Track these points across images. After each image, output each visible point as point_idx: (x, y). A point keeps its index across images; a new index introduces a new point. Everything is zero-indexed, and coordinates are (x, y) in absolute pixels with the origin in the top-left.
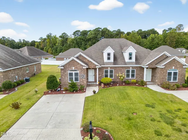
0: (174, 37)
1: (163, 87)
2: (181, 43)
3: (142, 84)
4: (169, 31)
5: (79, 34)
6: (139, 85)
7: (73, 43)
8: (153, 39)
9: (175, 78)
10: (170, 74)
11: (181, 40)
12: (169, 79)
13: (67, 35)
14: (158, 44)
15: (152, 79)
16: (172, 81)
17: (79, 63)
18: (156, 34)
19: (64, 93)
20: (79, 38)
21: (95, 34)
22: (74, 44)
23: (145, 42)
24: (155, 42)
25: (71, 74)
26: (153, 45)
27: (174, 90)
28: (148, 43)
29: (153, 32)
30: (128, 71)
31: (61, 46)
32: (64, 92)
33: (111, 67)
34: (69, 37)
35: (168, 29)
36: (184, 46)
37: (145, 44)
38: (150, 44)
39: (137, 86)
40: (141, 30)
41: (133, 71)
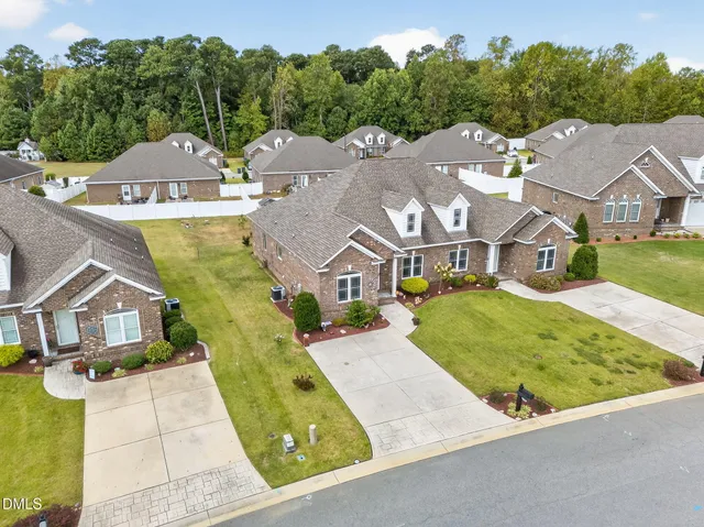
0: (446, 81)
1: (533, 287)
2: (463, 102)
3: (491, 284)
4: (425, 57)
5: (98, 58)
6: (484, 286)
7: (83, 96)
8: (383, 87)
9: (550, 264)
10: (541, 254)
11: (463, 91)
12: (540, 266)
13: (36, 57)
14: (398, 105)
15: (500, 266)
16: (545, 269)
17: (362, 254)
18: (392, 70)
19: (345, 335)
20: (104, 78)
21: (179, 62)
22: (86, 103)
23: (358, 96)
24: (390, 99)
25: (343, 283)
26: (384, 109)
27: (556, 291)
28: (370, 101)
29: (380, 58)
30: (453, 256)
31: (16, 106)
32: (343, 332)
33: (417, 250)
34: (48, 65)
35: (423, 48)
36: (470, 111)
37: (360, 103)
38: (375, 103)
39: (479, 288)
40: (337, 47)
41: (463, 254)
